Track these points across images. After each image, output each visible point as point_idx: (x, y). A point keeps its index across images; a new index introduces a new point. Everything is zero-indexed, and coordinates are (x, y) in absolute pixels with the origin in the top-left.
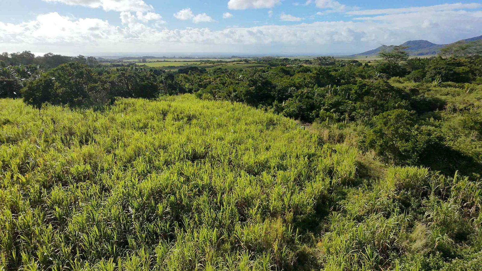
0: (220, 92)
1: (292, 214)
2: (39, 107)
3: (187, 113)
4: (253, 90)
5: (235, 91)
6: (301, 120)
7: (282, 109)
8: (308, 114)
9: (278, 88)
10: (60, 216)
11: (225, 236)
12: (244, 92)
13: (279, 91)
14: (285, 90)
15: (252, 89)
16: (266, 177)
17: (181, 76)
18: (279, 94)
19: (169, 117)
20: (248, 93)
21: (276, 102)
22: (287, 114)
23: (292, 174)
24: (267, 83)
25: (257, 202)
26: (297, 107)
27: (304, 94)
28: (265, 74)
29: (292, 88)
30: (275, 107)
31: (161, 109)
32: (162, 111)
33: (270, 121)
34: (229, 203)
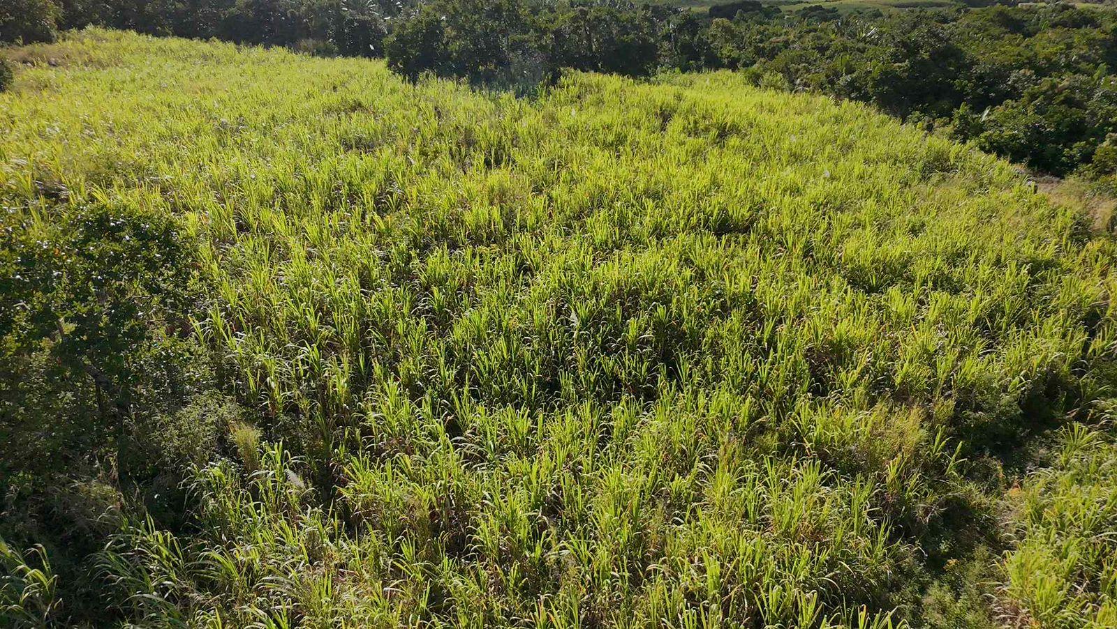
0: (808, 71)
1: (952, 403)
2: (414, 80)
3: (718, 117)
4: (903, 71)
5: (850, 71)
6: (1030, 165)
7: (980, 129)
8: (1057, 149)
9: (977, 70)
10: (441, 307)
11: (769, 418)
12: (876, 74)
13: (981, 78)
14: (1000, 74)
15: (900, 67)
16: (897, 300)
17: (717, 23)
18: (977, 86)
19: (676, 124)
20: (887, 78)
21: (963, 109)
22: (991, 143)
23: (973, 305)
24: (948, 55)
25: (864, 359)
26: (1027, 127)
27: (1060, 92)
28: (945, 26)
29: (1022, 71)
30: (957, 122)
31: (659, 104)
32: (661, 109)
33: (936, 159)
34: (790, 347)
